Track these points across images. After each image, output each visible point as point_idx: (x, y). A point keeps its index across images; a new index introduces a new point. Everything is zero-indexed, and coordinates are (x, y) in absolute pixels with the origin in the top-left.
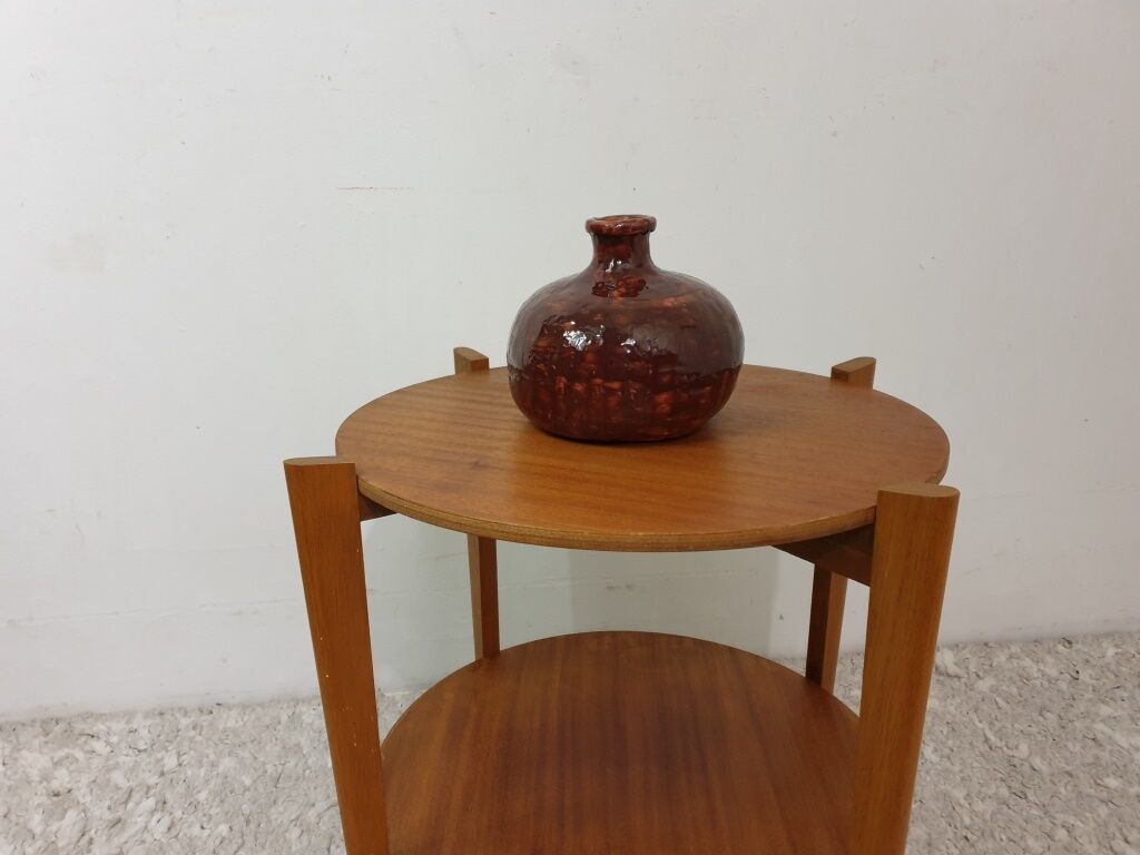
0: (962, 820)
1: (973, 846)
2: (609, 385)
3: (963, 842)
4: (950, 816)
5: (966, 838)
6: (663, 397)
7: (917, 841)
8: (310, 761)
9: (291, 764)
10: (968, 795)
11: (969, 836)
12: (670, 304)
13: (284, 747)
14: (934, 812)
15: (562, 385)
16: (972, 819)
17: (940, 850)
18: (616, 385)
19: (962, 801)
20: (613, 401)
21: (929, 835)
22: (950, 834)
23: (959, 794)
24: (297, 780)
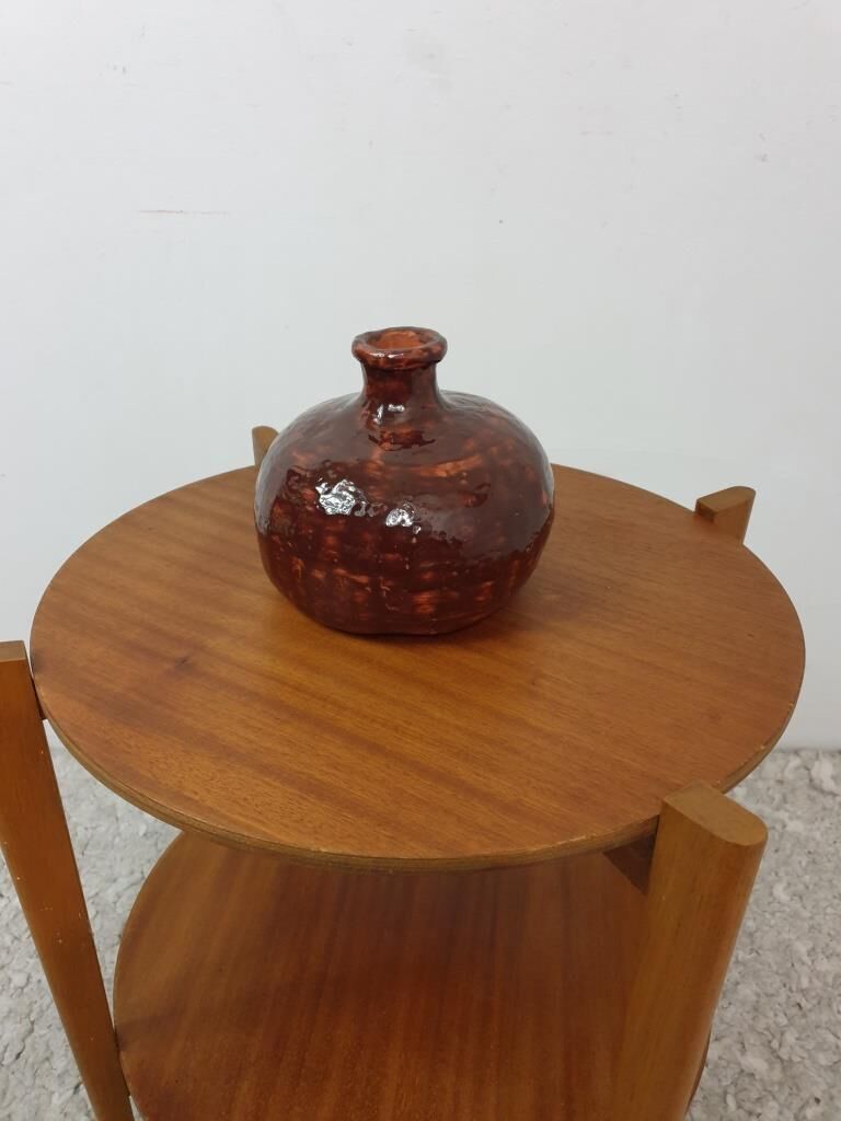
0: (799, 982)
1: (804, 1016)
2: (355, 577)
3: (795, 1011)
4: (787, 975)
5: (799, 1005)
6: (424, 597)
7: (743, 1003)
8: (122, 827)
9: (102, 829)
10: (813, 949)
11: (803, 1003)
12: (444, 475)
13: (99, 809)
14: (770, 966)
15: (299, 568)
16: (811, 981)
17: (766, 1017)
18: (363, 579)
19: (806, 959)
20: (360, 596)
21: (758, 995)
22: (782, 998)
23: (802, 948)
24: (104, 849)
